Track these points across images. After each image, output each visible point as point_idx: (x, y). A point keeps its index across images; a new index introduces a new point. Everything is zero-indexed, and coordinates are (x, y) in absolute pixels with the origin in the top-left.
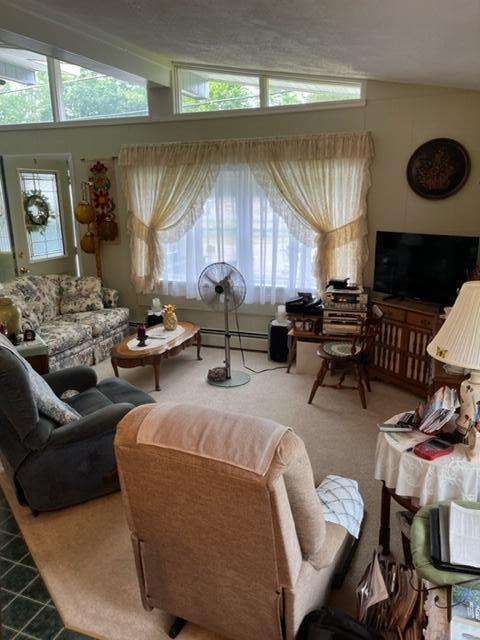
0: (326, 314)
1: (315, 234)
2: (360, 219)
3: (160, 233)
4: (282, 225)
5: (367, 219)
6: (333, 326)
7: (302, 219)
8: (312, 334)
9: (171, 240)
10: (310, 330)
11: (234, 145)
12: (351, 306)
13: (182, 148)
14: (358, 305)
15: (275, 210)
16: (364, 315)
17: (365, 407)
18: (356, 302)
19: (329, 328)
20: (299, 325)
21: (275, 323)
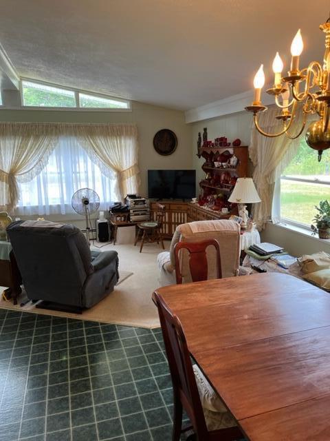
0: (131, 211)
1: (115, 173)
2: (135, 165)
3: (17, 177)
4: (97, 169)
5: (138, 165)
6: (136, 217)
7: (107, 165)
8: (125, 223)
9: (26, 181)
10: (124, 221)
11: (67, 126)
12: (142, 206)
13: (32, 126)
14: (146, 205)
15: (92, 161)
16: (148, 209)
17: (164, 248)
18: (144, 204)
19: (133, 218)
20: (118, 218)
21: (99, 221)
